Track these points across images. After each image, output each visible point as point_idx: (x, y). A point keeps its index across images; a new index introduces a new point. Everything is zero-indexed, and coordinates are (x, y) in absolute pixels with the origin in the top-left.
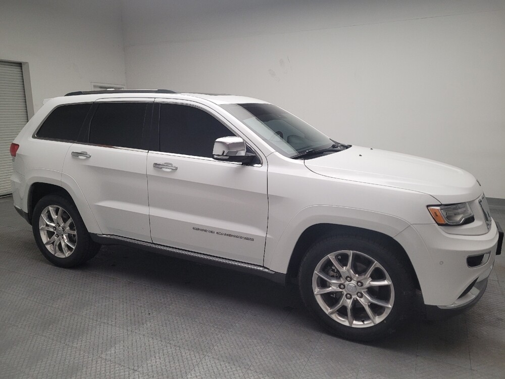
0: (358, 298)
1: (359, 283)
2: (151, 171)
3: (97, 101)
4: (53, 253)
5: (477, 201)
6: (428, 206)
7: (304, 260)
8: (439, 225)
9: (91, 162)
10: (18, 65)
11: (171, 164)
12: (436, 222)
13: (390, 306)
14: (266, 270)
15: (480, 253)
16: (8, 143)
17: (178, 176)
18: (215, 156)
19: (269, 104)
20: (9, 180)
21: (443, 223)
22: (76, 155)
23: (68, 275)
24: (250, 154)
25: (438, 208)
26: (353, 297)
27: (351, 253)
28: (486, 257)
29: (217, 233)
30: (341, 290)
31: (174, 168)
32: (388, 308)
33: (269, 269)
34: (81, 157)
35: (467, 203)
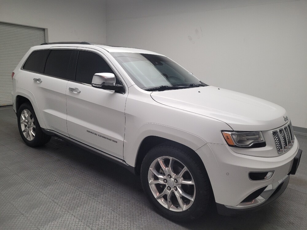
0: (174, 190)
1: (175, 180)
2: (68, 93)
3: (50, 48)
4: (26, 137)
5: (271, 132)
6: (222, 131)
7: (144, 159)
8: (229, 145)
9: (42, 85)
10: (43, 30)
11: (78, 89)
12: (228, 144)
13: (193, 200)
14: (124, 163)
15: (264, 171)
16: (11, 72)
17: (80, 97)
18: (93, 85)
19: (164, 56)
20: (10, 94)
21: (233, 144)
22: (36, 80)
23: (31, 151)
24: (119, 85)
25: (230, 133)
26: (172, 189)
27: (171, 158)
28: (269, 174)
29: (99, 135)
30: (165, 183)
31: (79, 92)
32: (192, 201)
33: (126, 162)
34: (38, 82)
35: (260, 132)
